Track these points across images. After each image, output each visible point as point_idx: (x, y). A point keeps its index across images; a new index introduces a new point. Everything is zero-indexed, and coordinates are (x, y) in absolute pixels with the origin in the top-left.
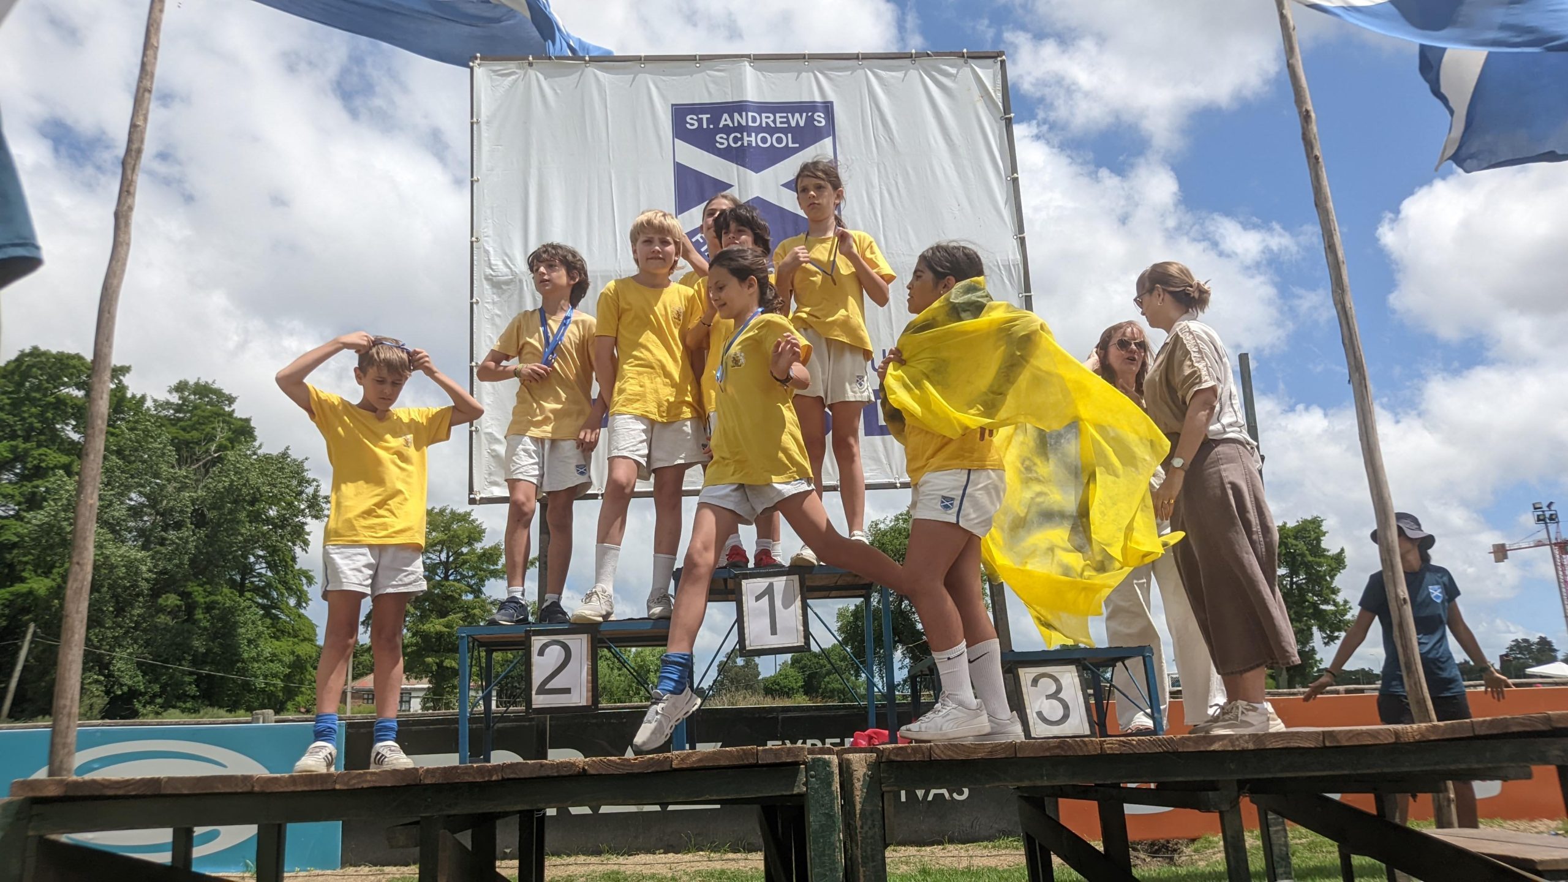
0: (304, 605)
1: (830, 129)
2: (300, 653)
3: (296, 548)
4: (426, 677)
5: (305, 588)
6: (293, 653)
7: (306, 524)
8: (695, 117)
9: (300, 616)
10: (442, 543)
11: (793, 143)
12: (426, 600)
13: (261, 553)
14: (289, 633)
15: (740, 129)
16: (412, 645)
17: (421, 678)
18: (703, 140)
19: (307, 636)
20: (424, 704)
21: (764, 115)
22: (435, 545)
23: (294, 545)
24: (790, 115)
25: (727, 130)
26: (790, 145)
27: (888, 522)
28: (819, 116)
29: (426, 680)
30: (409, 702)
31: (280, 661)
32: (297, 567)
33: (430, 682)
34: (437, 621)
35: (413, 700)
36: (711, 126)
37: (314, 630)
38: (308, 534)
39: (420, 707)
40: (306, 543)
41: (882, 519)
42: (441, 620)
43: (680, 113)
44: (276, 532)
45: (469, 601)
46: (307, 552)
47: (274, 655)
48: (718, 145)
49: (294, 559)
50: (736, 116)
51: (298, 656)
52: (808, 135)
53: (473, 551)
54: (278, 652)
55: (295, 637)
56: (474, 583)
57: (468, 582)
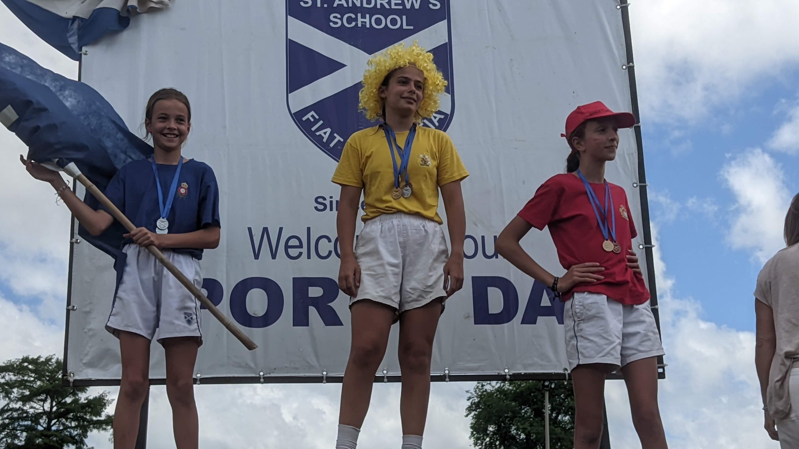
1: (446, 12)
10: (46, 392)
11: (407, 25)
15: (354, 9)
18: (317, 18)
22: (40, 394)
25: (341, 10)
26: (405, 27)
36: (326, 6)
48: (332, 24)
53: (76, 401)
56: (77, 435)
57: (71, 433)
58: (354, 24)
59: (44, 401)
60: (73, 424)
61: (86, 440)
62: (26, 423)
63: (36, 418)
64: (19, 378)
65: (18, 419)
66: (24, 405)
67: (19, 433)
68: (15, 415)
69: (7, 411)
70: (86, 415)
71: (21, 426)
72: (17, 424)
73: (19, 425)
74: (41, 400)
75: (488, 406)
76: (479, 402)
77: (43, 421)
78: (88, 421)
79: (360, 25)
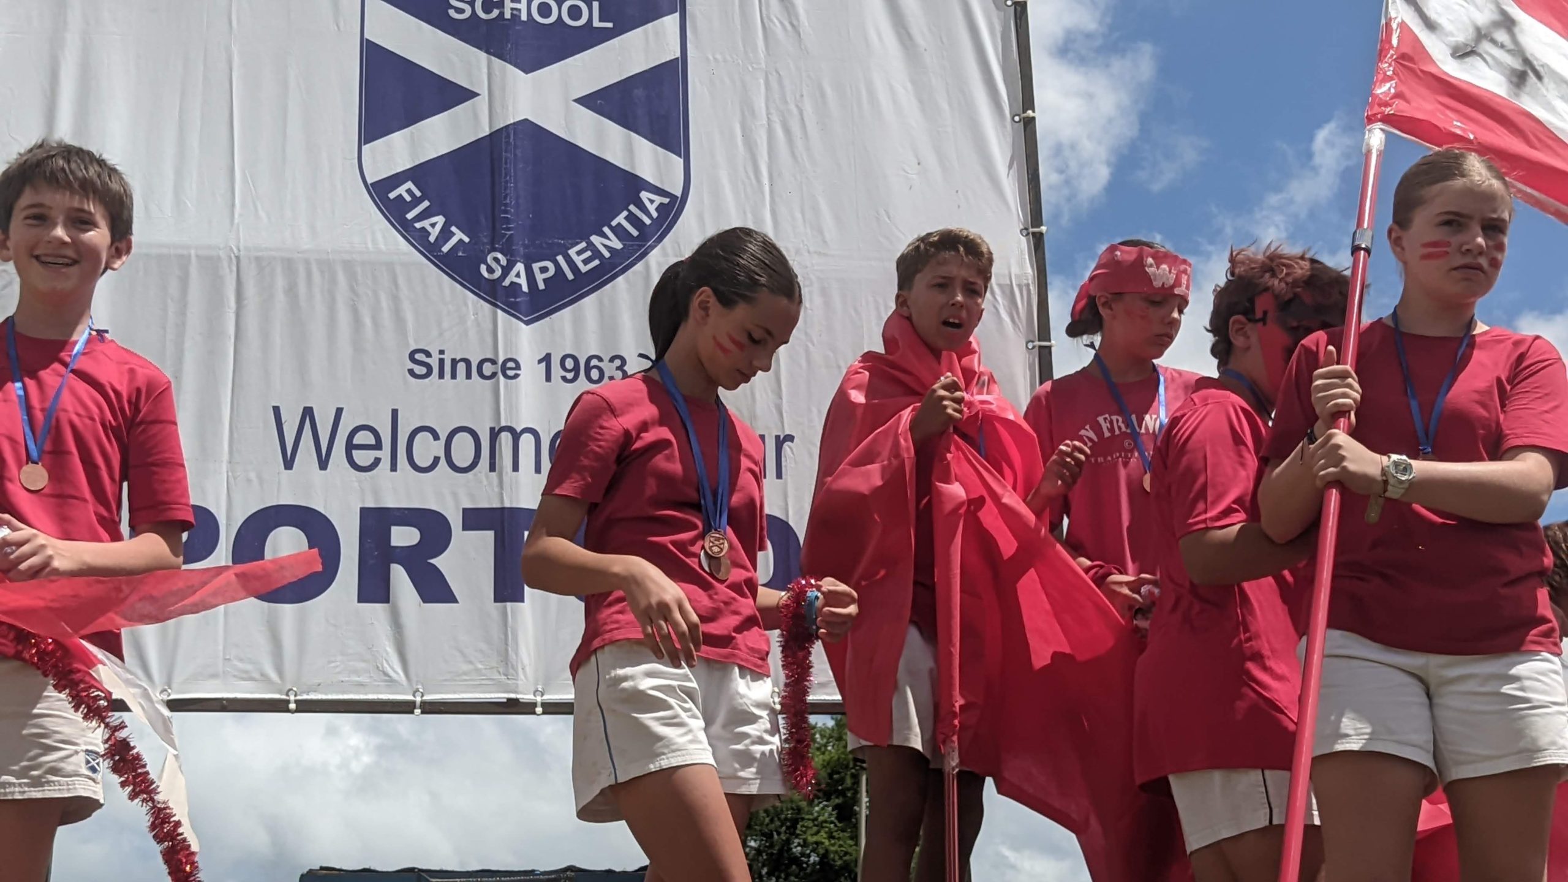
48: (452, 12)
52: (631, 7)
58: (496, 13)
79: (508, 15)
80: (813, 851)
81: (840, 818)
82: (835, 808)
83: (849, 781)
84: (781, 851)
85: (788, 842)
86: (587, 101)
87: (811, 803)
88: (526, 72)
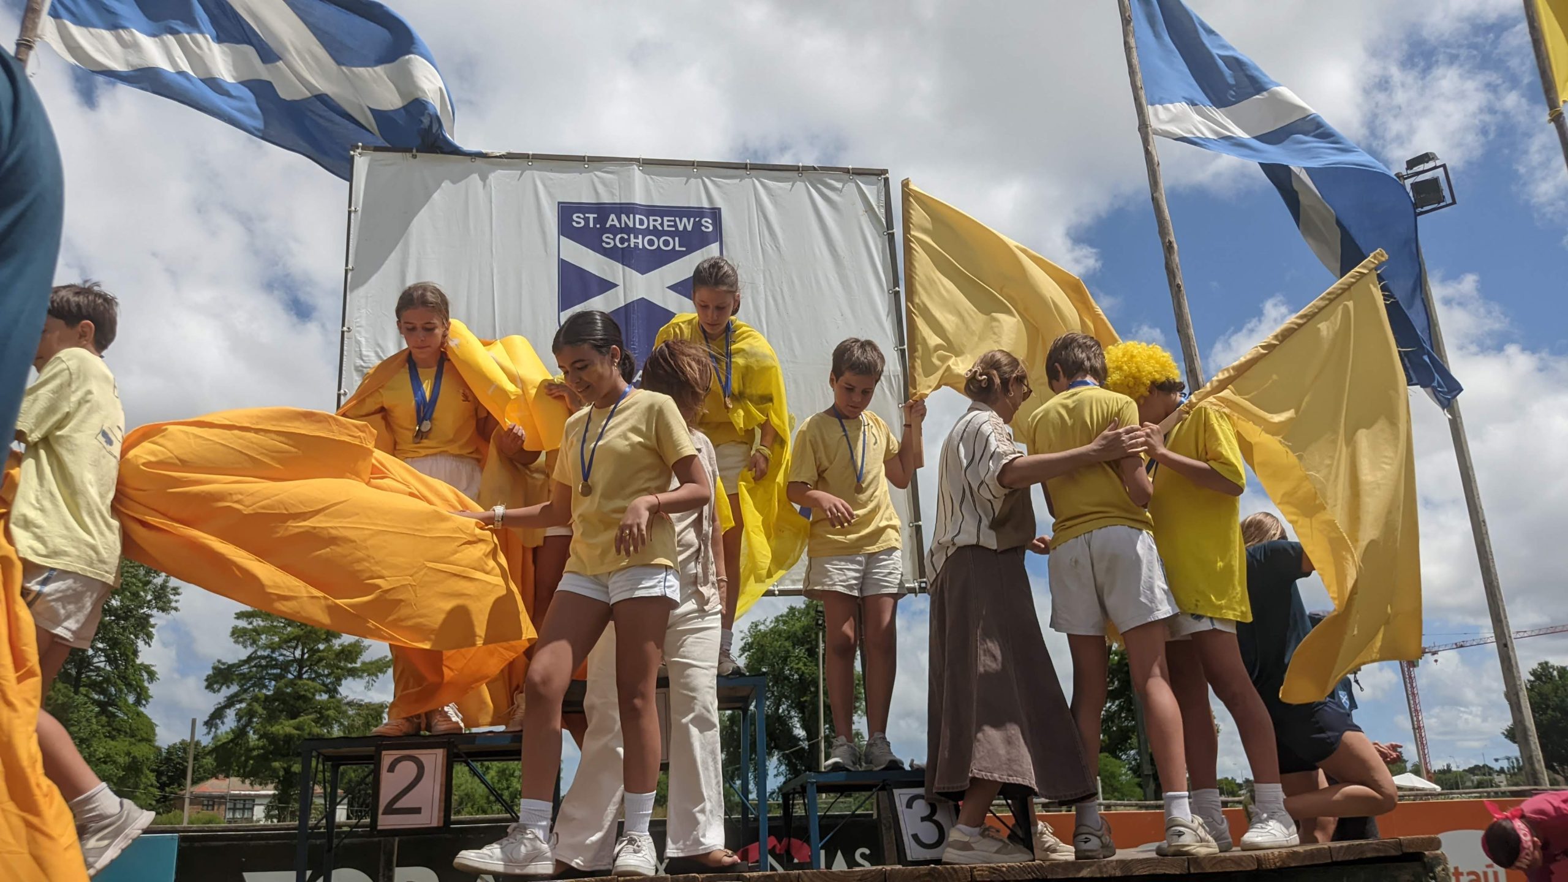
0: (144, 702)
1: (718, 235)
2: (136, 754)
3: (139, 641)
4: (272, 783)
5: (146, 684)
6: (128, 754)
7: (151, 616)
8: (582, 216)
9: (139, 714)
10: (297, 638)
11: (680, 246)
12: (277, 700)
13: (100, 645)
14: (126, 733)
15: (627, 230)
16: (258, 748)
17: (266, 784)
18: (590, 238)
19: (145, 736)
20: (268, 812)
21: (651, 218)
22: (290, 641)
23: (137, 637)
24: (677, 219)
25: (614, 230)
26: (677, 248)
27: (768, 623)
28: (706, 222)
29: (271, 786)
30: (252, 809)
31: (114, 762)
32: (138, 662)
33: (276, 788)
34: (286, 723)
35: (256, 808)
36: (598, 226)
37: (153, 730)
38: (153, 626)
39: (263, 815)
40: (150, 636)
41: (762, 621)
42: (294, 721)
43: (566, 211)
44: (118, 624)
45: (323, 702)
46: (150, 646)
47: (108, 756)
48: (604, 244)
49: (135, 653)
50: (624, 217)
51: (134, 758)
52: (694, 240)
53: (330, 648)
54: (112, 753)
55: (133, 736)
56: (330, 683)
57: (323, 681)
58: (626, 244)
59: (295, 648)
60: (326, 672)
61: (340, 689)
62: (275, 671)
63: (285, 666)
64: (268, 623)
65: (266, 667)
66: (273, 652)
67: (267, 682)
68: (263, 662)
69: (255, 658)
70: (340, 662)
71: (269, 674)
72: (265, 672)
73: (267, 673)
74: (291, 647)
75: (761, 648)
76: (752, 643)
77: (294, 668)
78: (342, 669)
79: (632, 246)
80: (796, 672)
81: (809, 655)
82: (807, 650)
83: (813, 636)
84: (779, 674)
85: (783, 668)
86: (672, 288)
87: (794, 648)
88: (642, 274)
